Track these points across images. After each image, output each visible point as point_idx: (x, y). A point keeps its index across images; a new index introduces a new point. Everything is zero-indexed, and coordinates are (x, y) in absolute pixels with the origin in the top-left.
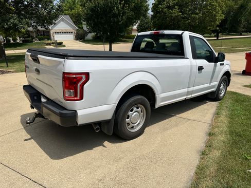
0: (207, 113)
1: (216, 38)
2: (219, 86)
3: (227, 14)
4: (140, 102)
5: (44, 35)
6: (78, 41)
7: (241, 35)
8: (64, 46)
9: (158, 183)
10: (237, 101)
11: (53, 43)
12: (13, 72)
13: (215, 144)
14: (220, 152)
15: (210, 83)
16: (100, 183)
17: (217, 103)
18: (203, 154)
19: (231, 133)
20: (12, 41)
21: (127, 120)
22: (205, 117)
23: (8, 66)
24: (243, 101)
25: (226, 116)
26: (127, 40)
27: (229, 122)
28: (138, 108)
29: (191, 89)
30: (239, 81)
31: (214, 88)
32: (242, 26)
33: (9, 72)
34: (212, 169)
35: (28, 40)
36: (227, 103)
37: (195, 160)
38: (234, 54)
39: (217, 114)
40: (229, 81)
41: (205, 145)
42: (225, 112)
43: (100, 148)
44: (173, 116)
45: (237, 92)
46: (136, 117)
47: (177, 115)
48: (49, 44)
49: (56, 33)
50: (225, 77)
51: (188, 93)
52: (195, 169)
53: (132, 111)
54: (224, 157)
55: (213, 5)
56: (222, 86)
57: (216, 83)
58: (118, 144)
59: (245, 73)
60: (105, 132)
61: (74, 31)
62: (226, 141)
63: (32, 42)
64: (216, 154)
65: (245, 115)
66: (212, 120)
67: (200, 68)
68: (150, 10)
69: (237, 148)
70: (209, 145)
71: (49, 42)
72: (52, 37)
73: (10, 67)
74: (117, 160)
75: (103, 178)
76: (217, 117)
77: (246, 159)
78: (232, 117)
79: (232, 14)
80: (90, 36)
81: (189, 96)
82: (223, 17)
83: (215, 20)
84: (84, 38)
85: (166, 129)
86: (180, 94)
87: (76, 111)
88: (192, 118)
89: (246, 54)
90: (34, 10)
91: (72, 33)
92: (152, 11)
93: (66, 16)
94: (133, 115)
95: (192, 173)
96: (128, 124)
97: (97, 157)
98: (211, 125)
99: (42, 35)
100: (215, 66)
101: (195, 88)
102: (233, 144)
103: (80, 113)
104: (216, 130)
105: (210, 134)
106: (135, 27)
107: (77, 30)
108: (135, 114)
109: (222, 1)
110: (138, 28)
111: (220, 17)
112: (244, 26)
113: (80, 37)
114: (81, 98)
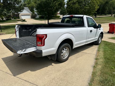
0: (94, 50)
1: (95, 17)
2: (99, 38)
3: (100, 6)
4: (67, 46)
5: (16, 17)
6: (32, 19)
7: (106, 15)
8: (26, 21)
9: (77, 79)
10: (106, 45)
11: (21, 20)
12: (5, 34)
13: (99, 63)
14: (101, 66)
15: (95, 37)
16: (53, 80)
17: (98, 46)
18: (94, 67)
19: (105, 58)
20: (1, 20)
21: (62, 54)
22: (93, 52)
23: (1, 31)
24: (109, 45)
25: (102, 51)
26: (55, 18)
27: (104, 54)
28: (66, 49)
29: (87, 40)
30: (106, 36)
31: (96, 39)
32: (106, 11)
33: (3, 34)
34: (98, 73)
35: (9, 19)
36: (102, 46)
37: (91, 70)
38: (104, 24)
39: (98, 50)
40: (103, 36)
41: (94, 63)
42: (102, 50)
43: (51, 66)
44: (80, 52)
45: (106, 41)
46: (65, 53)
47: (82, 52)
48: (19, 21)
49: (22, 15)
50: (101, 34)
51: (86, 42)
52: (92, 73)
53: (64, 50)
54: (103, 68)
55: (94, 2)
56: (100, 39)
57: (97, 37)
58: (58, 64)
59: (109, 32)
60: (53, 59)
61: (30, 14)
62: (103, 61)
63: (11, 19)
64: (100, 67)
65: (110, 51)
66: (96, 53)
67: (91, 31)
68: (66, 5)
69: (108, 64)
70: (96, 64)
71: (19, 19)
72: (20, 17)
73: (3, 32)
74: (59, 71)
75: (54, 78)
76: (98, 52)
77: (112, 68)
78: (105, 52)
79: (102, 6)
80: (38, 17)
81: (86, 43)
82: (98, 7)
83: (95, 9)
84: (35, 18)
85: (77, 58)
86: (83, 42)
87: (42, 51)
88: (88, 53)
89: (109, 24)
90: (12, 5)
91: (29, 15)
92: (67, 5)
93: (26, 7)
94: (64, 52)
95: (91, 75)
96: (62, 56)
97: (50, 70)
98: (96, 55)
99: (15, 16)
100: (97, 30)
101: (89, 40)
102: (106, 62)
103: (43, 51)
104: (99, 57)
105: (96, 59)
106: (59, 12)
107: (32, 14)
108: (65, 51)
109: (98, 1)
110: (60, 13)
111: (97, 7)
112: (107, 11)
113: (33, 17)
114: (44, 45)
